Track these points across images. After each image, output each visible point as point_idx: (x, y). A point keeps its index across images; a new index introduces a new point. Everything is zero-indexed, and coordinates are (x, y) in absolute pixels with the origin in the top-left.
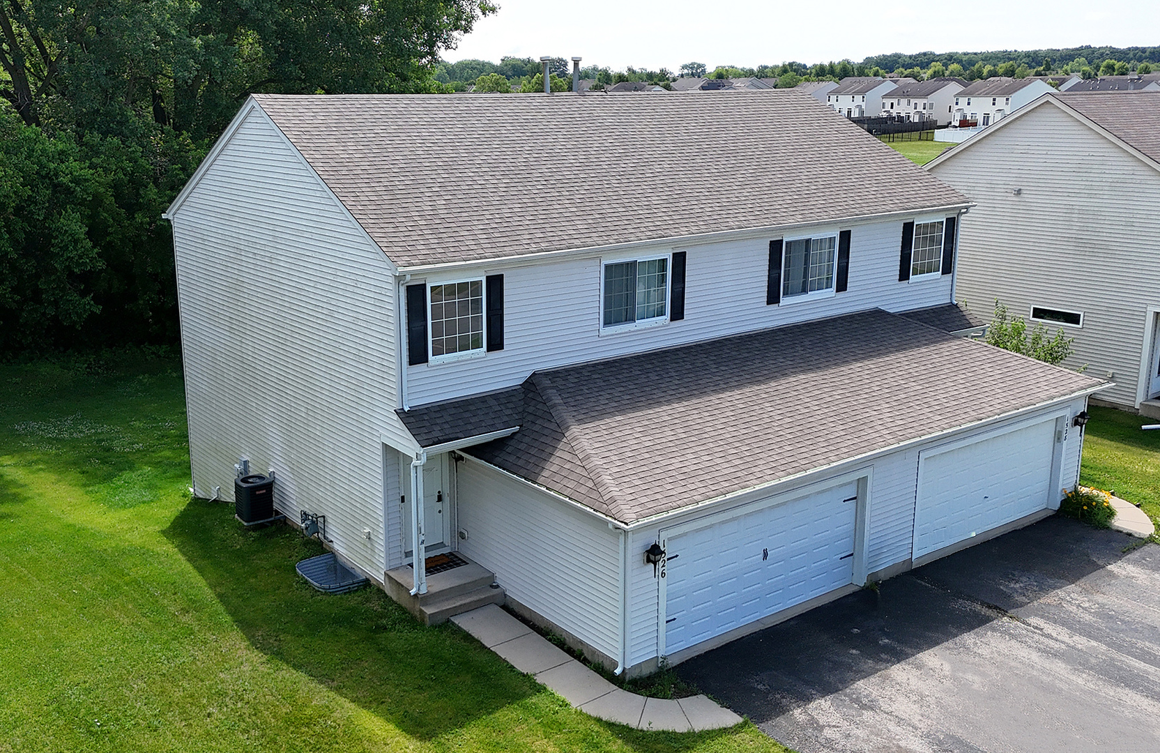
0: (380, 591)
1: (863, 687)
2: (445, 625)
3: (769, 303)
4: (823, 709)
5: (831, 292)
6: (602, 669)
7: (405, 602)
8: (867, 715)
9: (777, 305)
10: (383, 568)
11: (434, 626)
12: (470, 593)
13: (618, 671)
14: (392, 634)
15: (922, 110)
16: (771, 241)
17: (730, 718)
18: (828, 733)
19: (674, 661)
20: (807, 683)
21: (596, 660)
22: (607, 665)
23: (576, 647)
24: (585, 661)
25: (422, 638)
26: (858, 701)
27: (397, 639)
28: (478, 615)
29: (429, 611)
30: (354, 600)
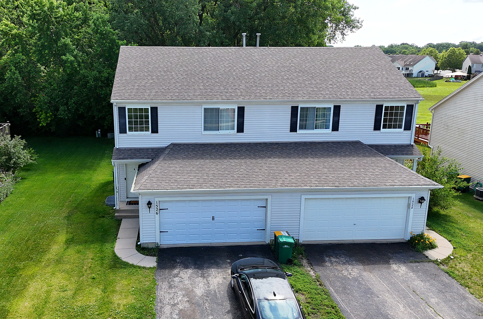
2: (120, 220)
3: (291, 131)
5: (329, 131)
9: (296, 132)
11: (116, 220)
13: (139, 243)
16: (292, 106)
17: (153, 266)
19: (164, 246)
29: (116, 214)
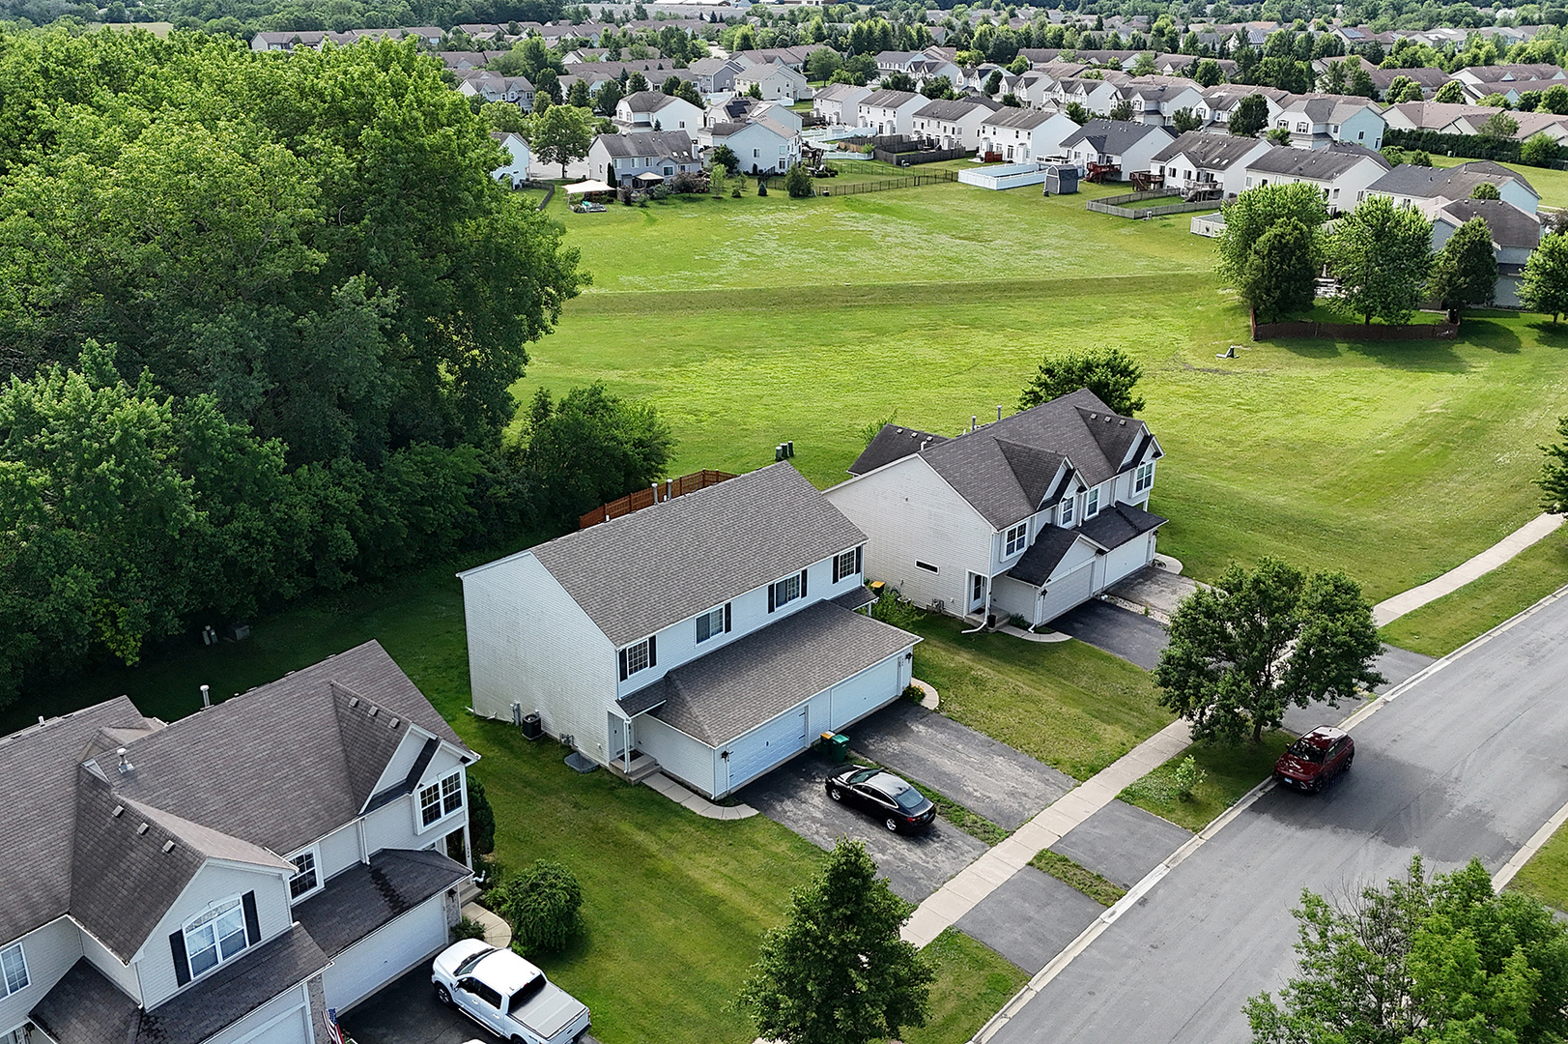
0: (606, 770)
1: (803, 794)
2: (640, 784)
3: (769, 612)
4: (788, 805)
6: (707, 798)
7: (620, 775)
8: (803, 805)
9: (773, 612)
10: (608, 761)
11: (635, 785)
12: (647, 769)
13: (712, 798)
14: (619, 790)
15: (951, 134)
16: (769, 585)
17: (755, 812)
18: (788, 814)
19: (733, 791)
20: (783, 795)
21: (703, 794)
22: (708, 796)
23: (695, 789)
24: (700, 795)
25: (633, 791)
26: (800, 800)
27: (623, 792)
28: (652, 778)
29: (633, 779)
30: (596, 776)
